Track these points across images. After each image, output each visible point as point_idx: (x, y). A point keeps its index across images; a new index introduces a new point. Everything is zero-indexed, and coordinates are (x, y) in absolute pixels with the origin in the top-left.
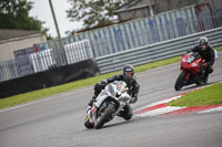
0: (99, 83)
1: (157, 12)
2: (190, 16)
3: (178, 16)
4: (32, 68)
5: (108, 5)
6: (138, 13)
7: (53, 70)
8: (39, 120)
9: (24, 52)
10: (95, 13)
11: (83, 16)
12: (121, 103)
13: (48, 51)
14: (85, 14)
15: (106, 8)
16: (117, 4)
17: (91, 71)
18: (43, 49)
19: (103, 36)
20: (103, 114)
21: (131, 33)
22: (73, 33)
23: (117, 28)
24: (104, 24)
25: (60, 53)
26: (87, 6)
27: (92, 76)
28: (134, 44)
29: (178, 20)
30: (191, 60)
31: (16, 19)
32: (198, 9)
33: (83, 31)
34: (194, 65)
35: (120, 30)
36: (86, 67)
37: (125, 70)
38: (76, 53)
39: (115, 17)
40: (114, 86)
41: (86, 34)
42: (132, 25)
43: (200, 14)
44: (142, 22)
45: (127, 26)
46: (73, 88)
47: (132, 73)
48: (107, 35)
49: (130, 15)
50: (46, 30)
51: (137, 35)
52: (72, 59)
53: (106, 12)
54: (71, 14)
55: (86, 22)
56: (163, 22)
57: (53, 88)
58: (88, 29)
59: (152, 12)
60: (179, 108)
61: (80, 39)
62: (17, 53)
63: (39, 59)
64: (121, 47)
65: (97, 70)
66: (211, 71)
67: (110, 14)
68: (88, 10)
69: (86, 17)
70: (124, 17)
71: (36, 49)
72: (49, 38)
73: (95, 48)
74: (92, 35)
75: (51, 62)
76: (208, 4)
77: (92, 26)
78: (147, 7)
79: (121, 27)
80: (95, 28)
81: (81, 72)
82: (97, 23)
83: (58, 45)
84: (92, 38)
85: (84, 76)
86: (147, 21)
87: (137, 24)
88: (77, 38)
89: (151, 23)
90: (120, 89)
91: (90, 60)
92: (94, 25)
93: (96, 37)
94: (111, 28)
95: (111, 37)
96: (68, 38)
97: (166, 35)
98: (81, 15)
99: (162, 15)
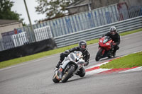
0: (64, 52)
1: (93, 8)
2: (114, 10)
3: (107, 11)
5: (62, 3)
6: (81, 9)
7: (27, 45)
8: (18, 77)
9: (8, 34)
10: (53, 9)
11: (46, 11)
12: (79, 66)
13: (23, 33)
14: (47, 9)
15: (61, 6)
16: (67, 3)
17: (51, 46)
18: (20, 32)
19: (58, 23)
20: (67, 73)
21: (77, 22)
22: (39, 22)
23: (67, 19)
24: (59, 16)
25: (31, 34)
26: (48, 4)
27: (52, 49)
28: (79, 28)
29: (106, 13)
30: (106, 41)
31: (3, 13)
32: (119, 6)
33: (46, 20)
34: (108, 44)
36: (48, 43)
37: (80, 44)
38: (41, 34)
39: (67, 11)
40: (74, 55)
41: (48, 22)
42: (77, 16)
43: (121, 10)
44: (83, 15)
45: (74, 17)
46: (41, 56)
47: (85, 46)
48: (62, 23)
49: (76, 10)
50: (22, 20)
51: (81, 23)
52: (39, 38)
53: (61, 8)
54: (38, 9)
55: (48, 14)
56: (97, 14)
57: (27, 57)
58: (49, 19)
59: (90, 8)
61: (44, 26)
62: (4, 35)
63: (17, 38)
64: (70, 30)
65: (55, 45)
66: (118, 48)
67: (63, 9)
68: (49, 7)
69: (48, 12)
70: (72, 11)
71: (16, 32)
72: (24, 25)
73: (54, 31)
74: (51, 22)
75: (26, 40)
76: (126, 3)
77: (52, 17)
78: (87, 5)
79: (70, 18)
80: (54, 18)
81: (45, 46)
82: (55, 15)
83: (30, 29)
84: (52, 25)
85: (47, 49)
86: (87, 14)
87: (80, 16)
89: (89, 15)
90: (78, 56)
91: (50, 39)
93: (54, 24)
94: (64, 18)
95: (64, 24)
96: (37, 25)
97: (99, 23)
98: (44, 10)
99: (96, 10)
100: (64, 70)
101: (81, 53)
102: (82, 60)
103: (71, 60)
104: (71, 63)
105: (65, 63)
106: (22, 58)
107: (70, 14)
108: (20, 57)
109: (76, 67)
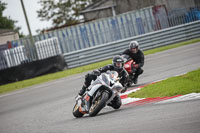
1: (118, 13)
2: (148, 16)
3: (138, 16)
4: (6, 63)
5: (74, 6)
6: (102, 13)
7: (25, 65)
10: (63, 13)
11: (52, 16)
12: (114, 92)
13: (20, 48)
14: (54, 14)
15: (73, 9)
16: (83, 5)
17: (59, 66)
18: (16, 45)
19: (70, 34)
20: (98, 103)
21: (96, 32)
22: (43, 31)
23: (83, 27)
24: (71, 23)
25: (31, 50)
26: (55, 7)
27: (60, 70)
29: (137, 20)
32: (155, 10)
33: (52, 29)
35: (85, 29)
38: (46, 49)
39: (81, 17)
40: (108, 76)
41: (55, 32)
42: (96, 24)
44: (105, 21)
45: (92, 25)
46: (43, 81)
47: (122, 63)
48: (74, 34)
49: (94, 15)
50: (19, 28)
51: (101, 34)
52: (42, 55)
53: (73, 12)
54: (41, 14)
55: (55, 21)
56: (125, 21)
57: (25, 82)
58: (56, 28)
59: (114, 12)
60: (138, 99)
61: (49, 37)
63: (12, 54)
64: (86, 44)
65: (65, 65)
67: (77, 14)
68: (57, 10)
69: (55, 17)
70: (89, 17)
71: (10, 45)
72: (21, 36)
73: (63, 45)
74: (60, 32)
75: (23, 58)
76: (164, 6)
77: (60, 25)
78: (110, 8)
79: (87, 26)
80: (63, 27)
81: (50, 66)
82: (64, 22)
83: (30, 42)
84: (61, 36)
85: (53, 70)
86: (110, 21)
87: (100, 23)
88: (46, 36)
89: (113, 22)
90: (113, 78)
91: (58, 56)
92: (62, 24)
93: (64, 35)
94: (77, 26)
95: (77, 35)
96: (39, 36)
97: (127, 33)
98: (50, 15)
99: (123, 15)
100: (91, 98)
101: (116, 74)
102: (118, 84)
103: (104, 83)
104: (102, 89)
105: (94, 87)
106: (18, 84)
107: (86, 21)
108: (15, 81)
109: (111, 93)
